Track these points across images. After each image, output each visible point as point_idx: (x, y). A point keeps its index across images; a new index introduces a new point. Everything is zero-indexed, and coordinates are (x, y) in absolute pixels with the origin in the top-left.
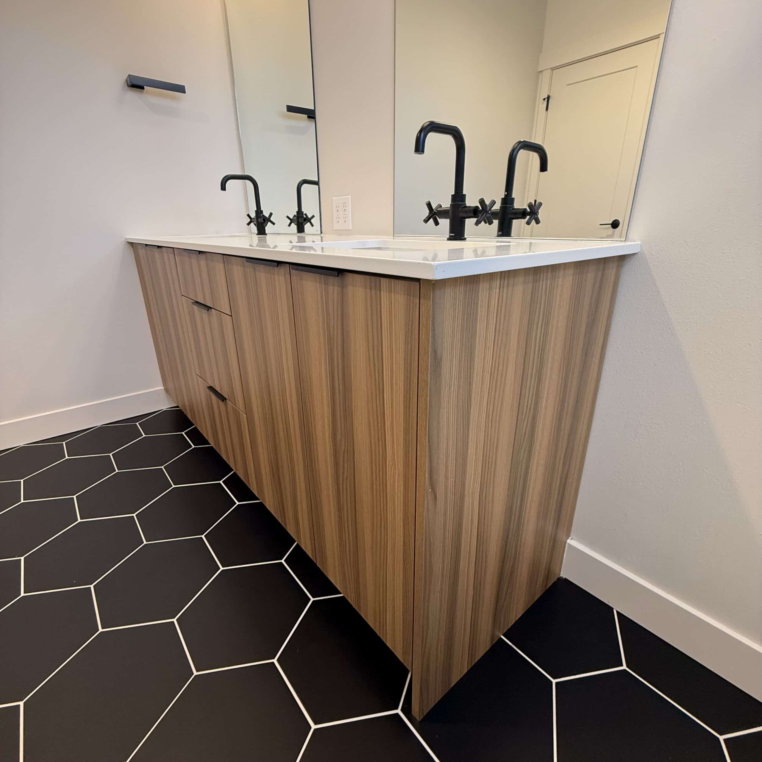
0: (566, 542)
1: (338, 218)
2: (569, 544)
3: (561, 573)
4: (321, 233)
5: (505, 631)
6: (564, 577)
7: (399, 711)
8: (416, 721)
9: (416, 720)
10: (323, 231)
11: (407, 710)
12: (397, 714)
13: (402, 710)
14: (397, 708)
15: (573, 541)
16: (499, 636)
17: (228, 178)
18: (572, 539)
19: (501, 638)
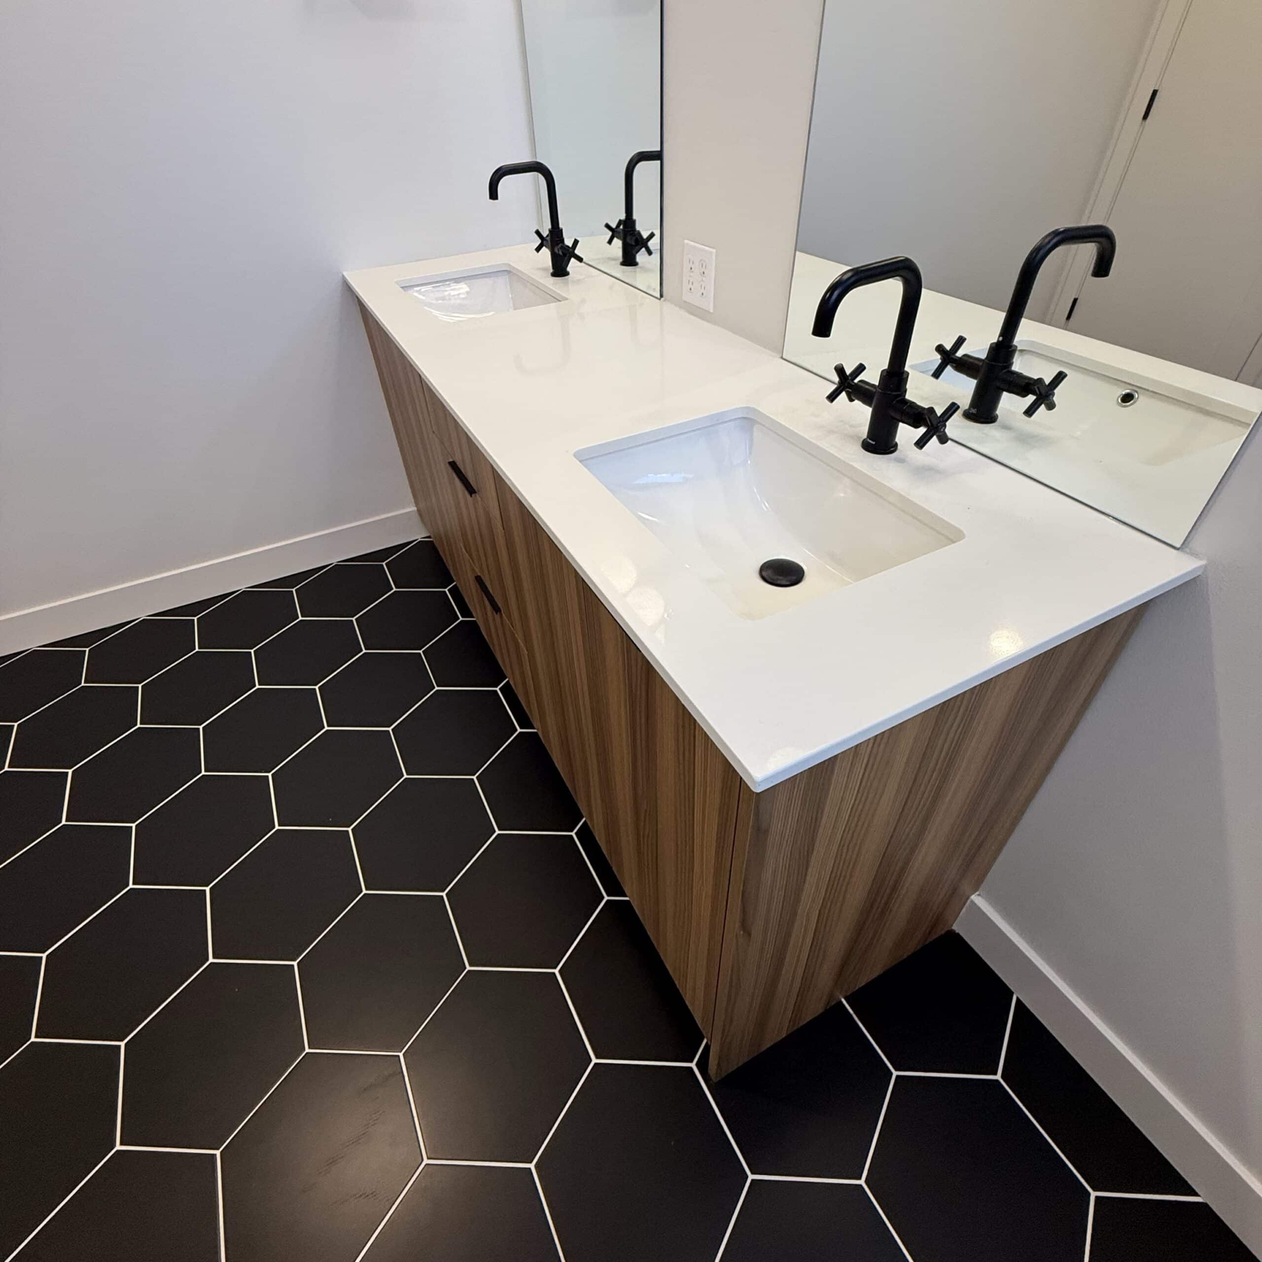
0: (968, 898)
1: (691, 283)
2: (972, 902)
3: (954, 925)
4: (661, 296)
5: (848, 994)
6: (957, 931)
7: (693, 1065)
8: (711, 1082)
9: (711, 1079)
10: (664, 294)
11: (703, 1065)
12: (691, 1069)
13: (697, 1065)
14: (691, 1061)
15: (980, 898)
16: (838, 998)
17: (501, 175)
18: (979, 895)
19: (841, 1002)
